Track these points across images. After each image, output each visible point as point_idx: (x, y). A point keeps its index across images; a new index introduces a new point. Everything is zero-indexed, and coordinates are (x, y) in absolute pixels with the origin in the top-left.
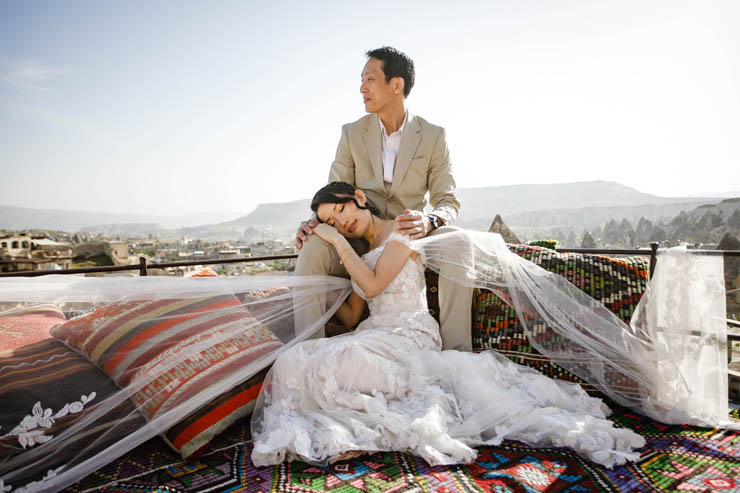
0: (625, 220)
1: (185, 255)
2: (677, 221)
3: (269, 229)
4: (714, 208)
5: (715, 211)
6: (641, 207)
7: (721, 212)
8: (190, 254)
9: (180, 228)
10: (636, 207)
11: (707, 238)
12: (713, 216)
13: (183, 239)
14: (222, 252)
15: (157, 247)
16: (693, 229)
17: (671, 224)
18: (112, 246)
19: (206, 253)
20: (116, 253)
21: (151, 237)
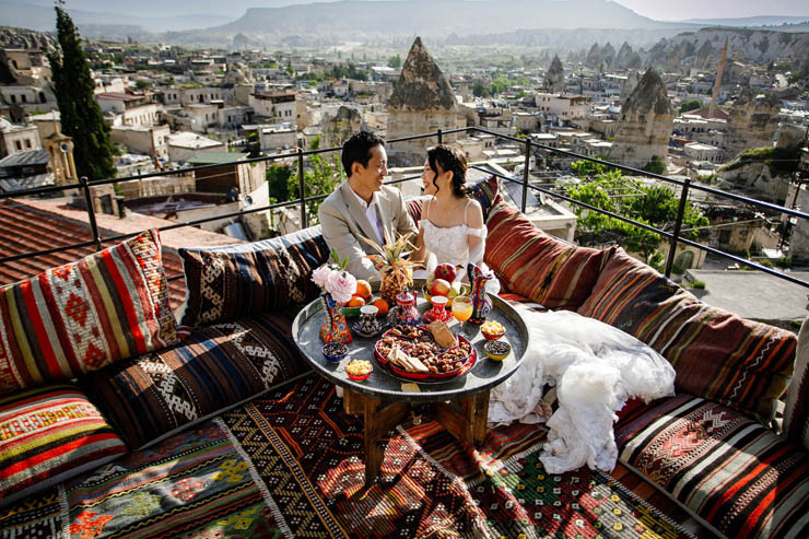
0: (608, 44)
1: (155, 63)
2: (657, 47)
3: (259, 37)
4: (691, 37)
5: (691, 39)
6: (633, 31)
7: (696, 41)
8: (160, 63)
9: (165, 31)
10: (628, 31)
11: (676, 67)
12: (689, 44)
13: (160, 45)
14: (195, 61)
15: (125, 54)
16: (667, 58)
17: (650, 51)
18: (8, 55)
19: (177, 63)
20: (14, 63)
21: (130, 41)
